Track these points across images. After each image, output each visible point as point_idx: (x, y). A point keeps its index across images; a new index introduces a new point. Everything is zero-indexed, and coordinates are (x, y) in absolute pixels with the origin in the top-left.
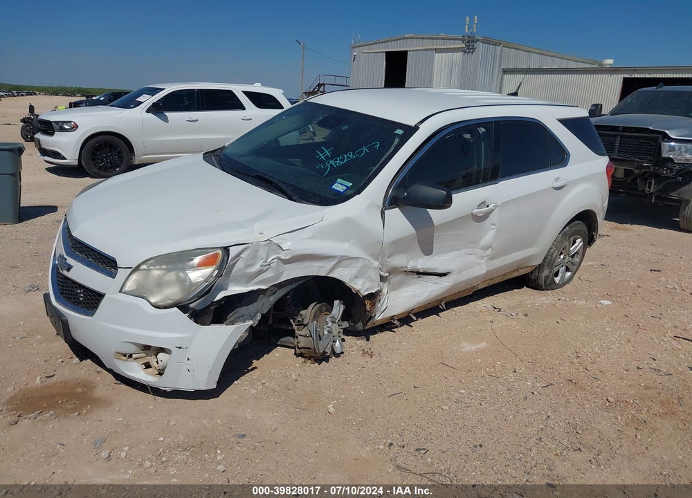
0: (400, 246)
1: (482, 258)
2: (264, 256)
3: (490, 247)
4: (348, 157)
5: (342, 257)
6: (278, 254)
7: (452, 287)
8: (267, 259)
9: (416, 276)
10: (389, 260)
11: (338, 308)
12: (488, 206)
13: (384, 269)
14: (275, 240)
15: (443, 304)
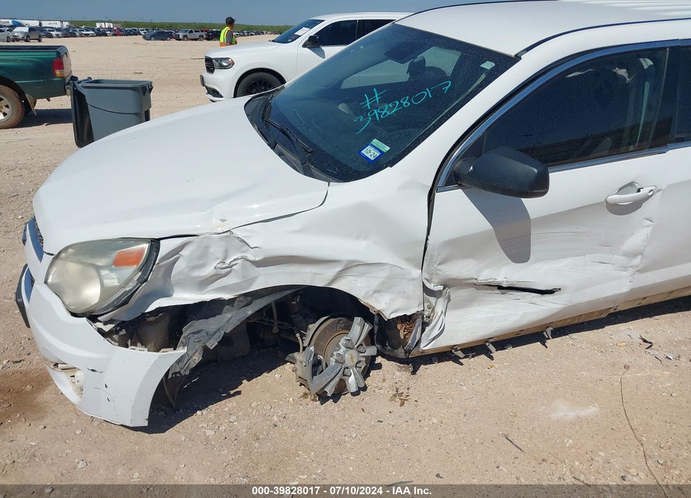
0: (463, 247)
1: (625, 268)
2: (220, 255)
3: (641, 253)
4: (401, 104)
5: (351, 262)
6: (243, 252)
7: (564, 309)
8: (226, 257)
9: (499, 291)
10: (441, 267)
11: (359, 328)
12: (639, 191)
13: (436, 280)
14: (238, 233)
15: (549, 330)
